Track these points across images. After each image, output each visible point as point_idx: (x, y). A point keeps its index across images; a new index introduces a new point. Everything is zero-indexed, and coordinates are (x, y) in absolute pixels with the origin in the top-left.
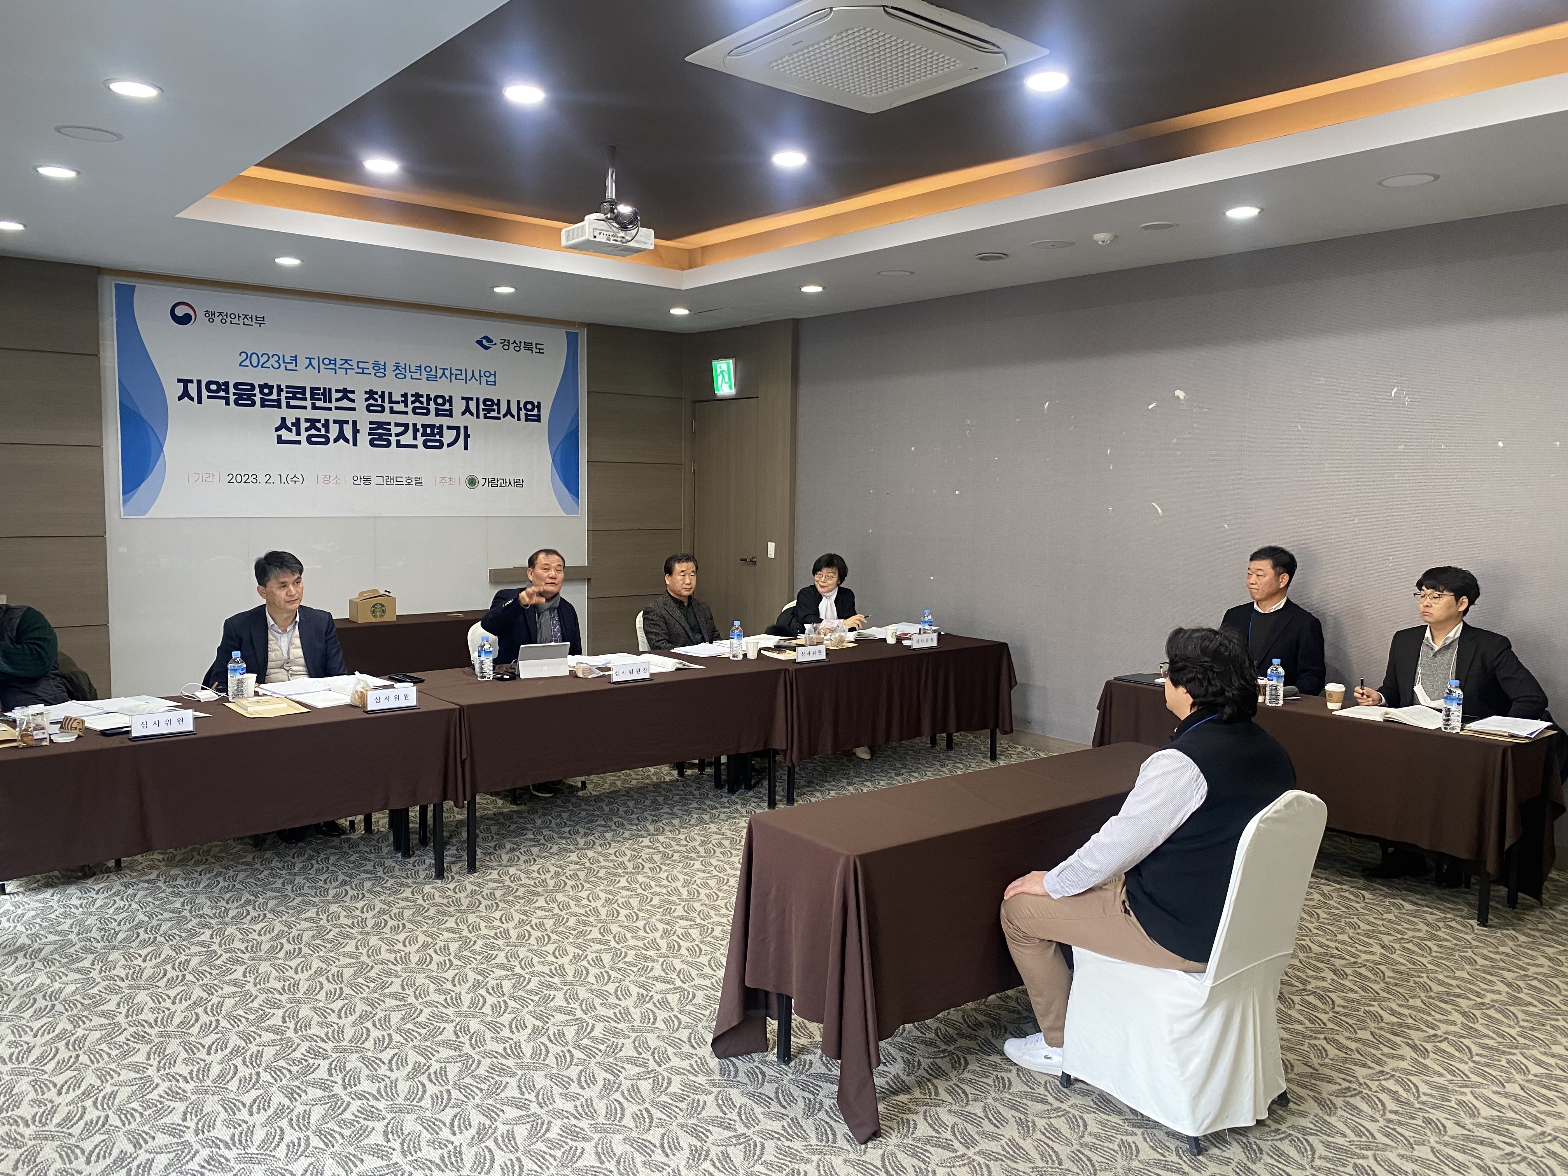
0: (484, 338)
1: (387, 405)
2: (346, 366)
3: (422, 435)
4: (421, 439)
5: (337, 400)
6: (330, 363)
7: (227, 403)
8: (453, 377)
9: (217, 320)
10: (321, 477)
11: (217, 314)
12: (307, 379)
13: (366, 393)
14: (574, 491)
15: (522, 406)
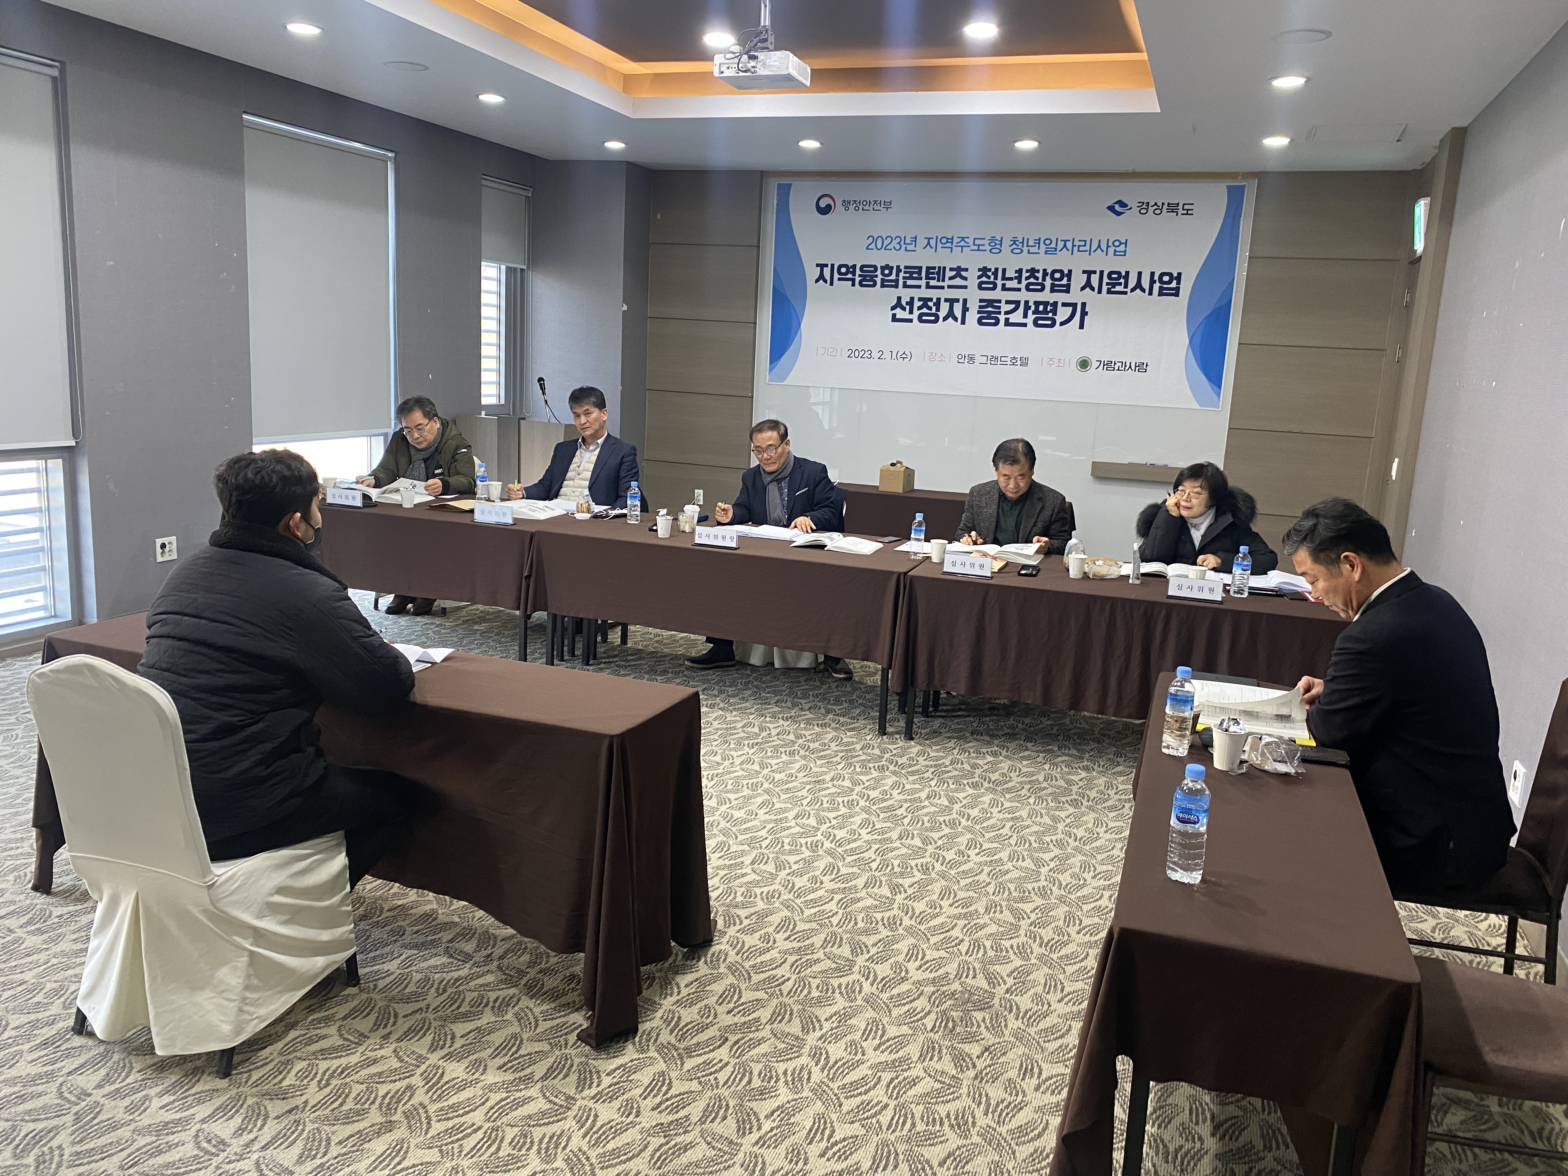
0: (1116, 203)
1: (999, 282)
2: (963, 244)
3: (1034, 313)
4: (1031, 317)
5: (951, 278)
6: (947, 242)
7: (853, 285)
8: (1076, 249)
9: (852, 207)
10: (928, 355)
11: (852, 203)
12: (924, 259)
13: (979, 270)
14: (1216, 380)
15: (1156, 278)
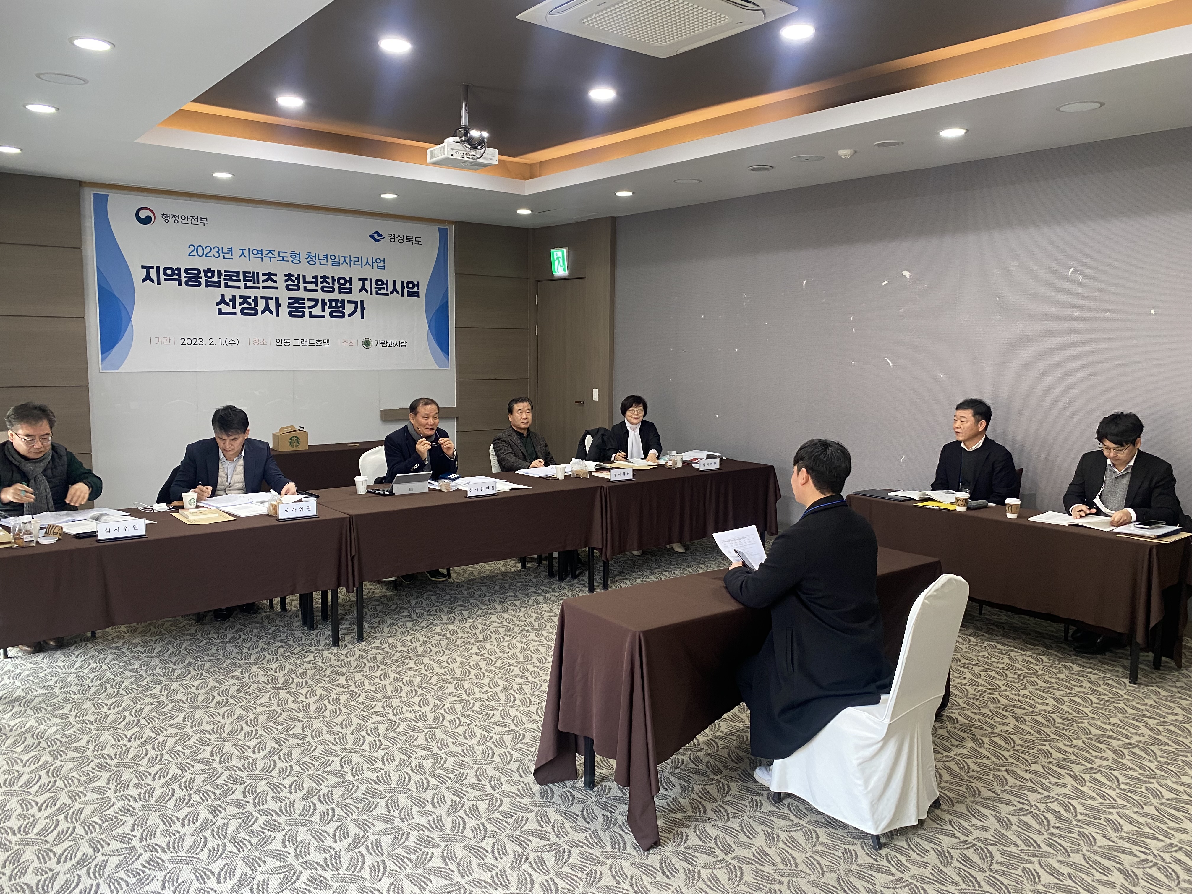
0: (375, 233)
1: (302, 285)
2: (270, 255)
3: (329, 308)
4: (328, 311)
5: (264, 281)
6: (258, 253)
7: (180, 284)
8: (352, 263)
9: (171, 220)
10: (252, 340)
11: (171, 216)
12: (241, 265)
13: (286, 275)
14: (445, 350)
15: (405, 285)
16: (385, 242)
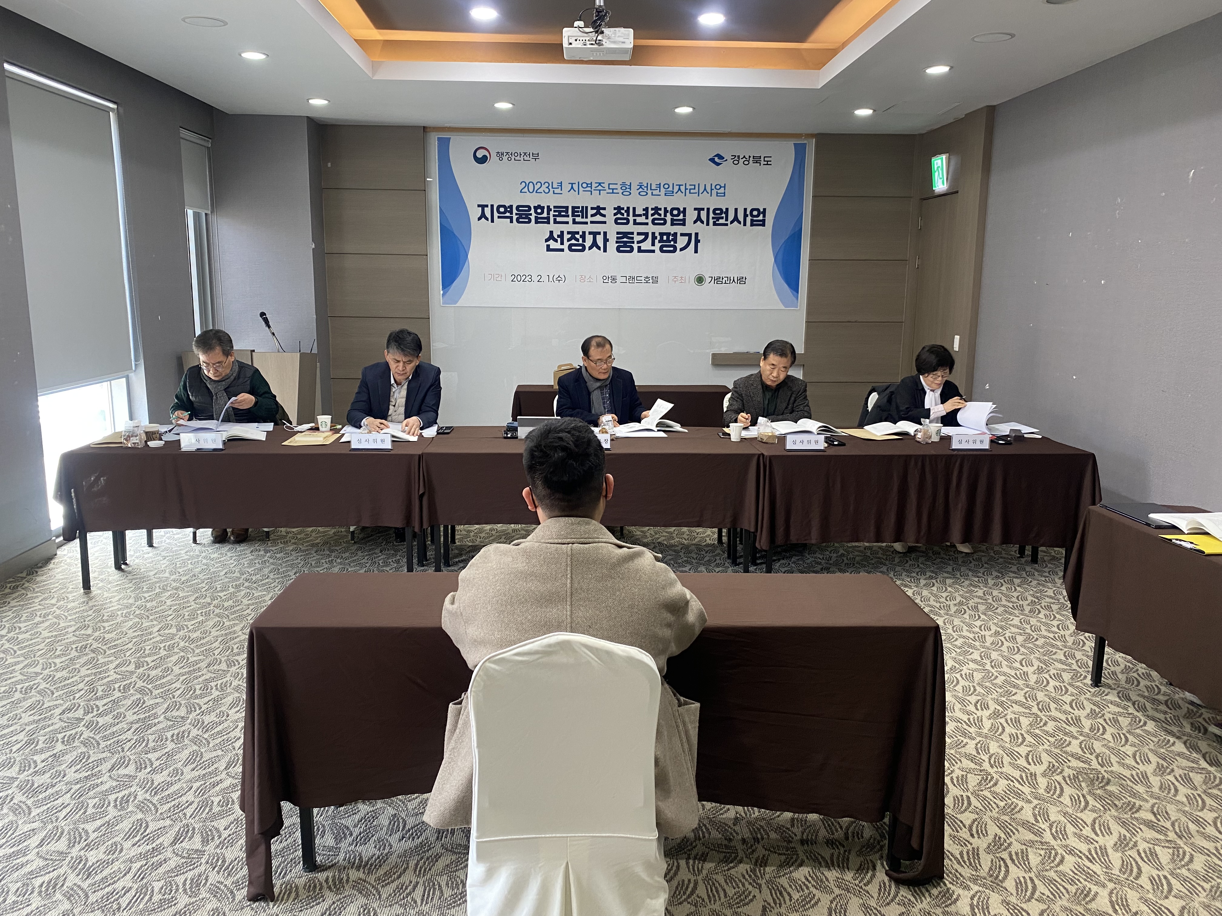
0: (715, 156)
1: (631, 218)
2: (600, 188)
3: (659, 242)
4: (658, 245)
5: (592, 216)
6: (587, 187)
7: (511, 222)
8: (688, 191)
9: (505, 158)
10: (578, 277)
11: (505, 154)
12: (570, 200)
13: (615, 209)
14: (794, 286)
15: (748, 213)
16: (727, 165)
